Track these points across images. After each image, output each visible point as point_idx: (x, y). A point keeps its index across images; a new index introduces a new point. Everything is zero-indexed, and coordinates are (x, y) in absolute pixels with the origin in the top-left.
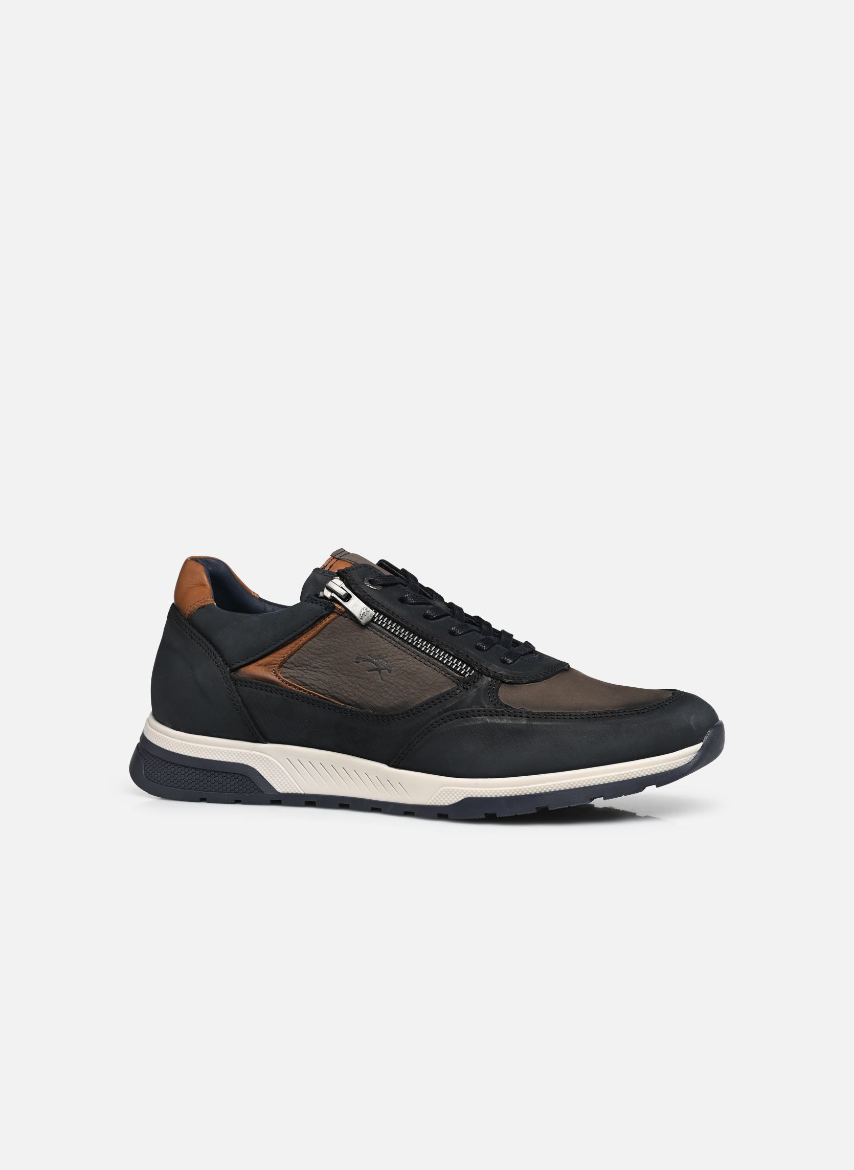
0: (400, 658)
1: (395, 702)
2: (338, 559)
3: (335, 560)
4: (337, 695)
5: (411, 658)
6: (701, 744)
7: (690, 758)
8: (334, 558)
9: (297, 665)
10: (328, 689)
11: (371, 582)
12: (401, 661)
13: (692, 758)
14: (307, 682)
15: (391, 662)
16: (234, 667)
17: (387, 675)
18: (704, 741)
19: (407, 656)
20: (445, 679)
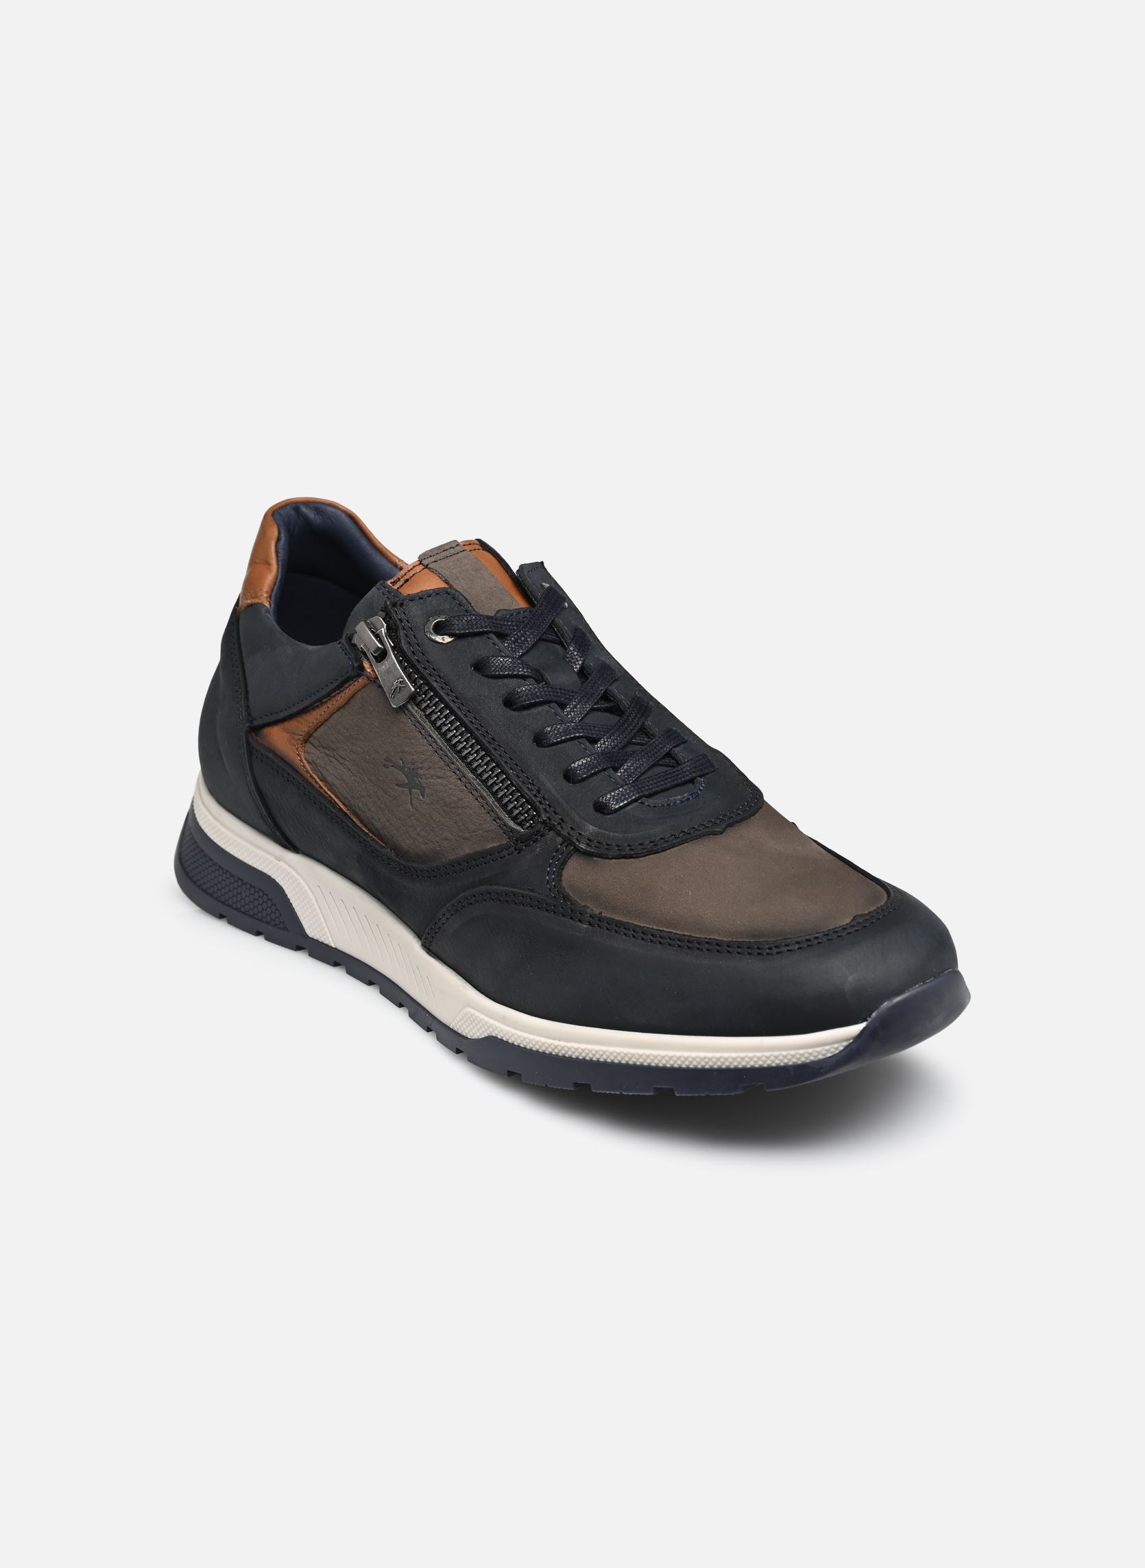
0: (439, 774)
1: (423, 847)
2: (426, 567)
3: (421, 567)
4: (359, 812)
5: (454, 779)
6: (863, 1025)
7: (836, 1049)
8: (421, 564)
9: (324, 746)
10: (350, 799)
11: (438, 629)
12: (439, 780)
13: (841, 1048)
14: (329, 779)
15: (426, 779)
16: (256, 723)
17: (420, 800)
18: (869, 1020)
19: (449, 774)
20: (494, 826)
